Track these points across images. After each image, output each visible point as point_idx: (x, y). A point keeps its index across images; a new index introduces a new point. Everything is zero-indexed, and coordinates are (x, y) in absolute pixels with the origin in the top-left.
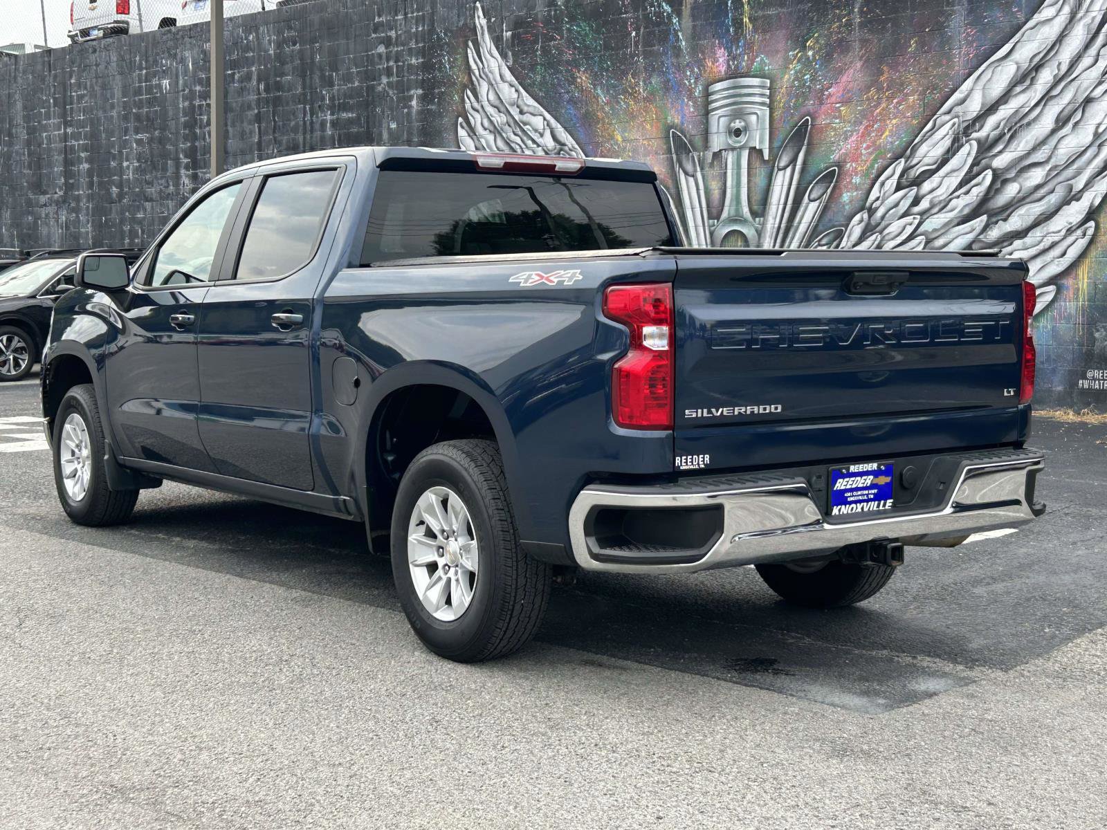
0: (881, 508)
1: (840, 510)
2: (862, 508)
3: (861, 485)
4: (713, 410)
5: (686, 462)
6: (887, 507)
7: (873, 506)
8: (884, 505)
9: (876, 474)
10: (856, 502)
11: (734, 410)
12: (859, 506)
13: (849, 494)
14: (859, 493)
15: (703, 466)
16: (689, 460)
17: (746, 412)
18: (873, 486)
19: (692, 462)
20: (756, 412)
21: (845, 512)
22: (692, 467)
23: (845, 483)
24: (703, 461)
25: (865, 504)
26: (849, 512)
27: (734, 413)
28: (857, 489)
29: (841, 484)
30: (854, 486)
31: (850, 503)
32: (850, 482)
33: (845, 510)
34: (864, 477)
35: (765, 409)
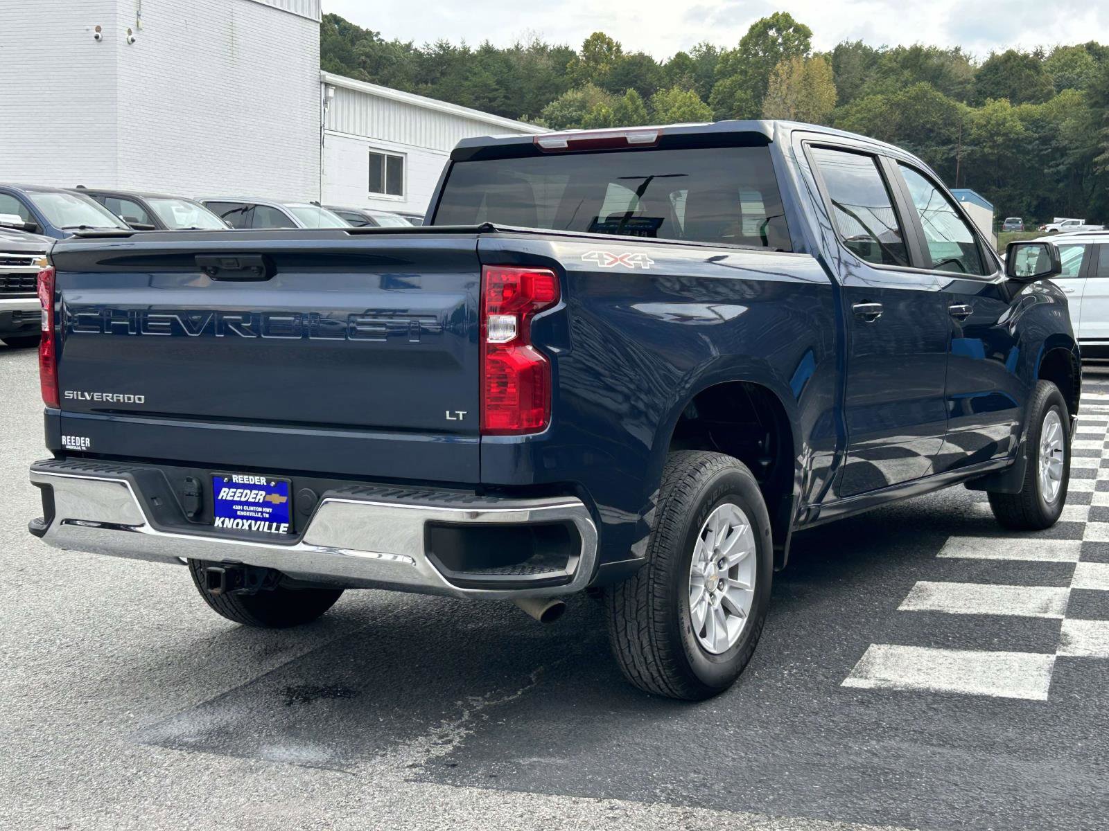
0: (273, 530)
1: (223, 522)
2: (250, 526)
3: (251, 500)
4: (86, 394)
5: (70, 442)
6: (281, 532)
7: (263, 526)
8: (278, 528)
9: (267, 489)
10: (242, 518)
11: (102, 395)
12: (246, 524)
13: (238, 507)
14: (251, 508)
15: (84, 448)
16: (73, 441)
17: (112, 398)
18: (266, 504)
19: (75, 442)
20: (122, 401)
21: (230, 526)
22: (75, 448)
23: (231, 494)
24: (84, 443)
25: (253, 522)
26: (235, 527)
27: (102, 398)
28: (247, 503)
29: (226, 494)
30: (243, 499)
31: (236, 517)
32: (238, 494)
33: (229, 523)
34: (254, 492)
35: (129, 399)
